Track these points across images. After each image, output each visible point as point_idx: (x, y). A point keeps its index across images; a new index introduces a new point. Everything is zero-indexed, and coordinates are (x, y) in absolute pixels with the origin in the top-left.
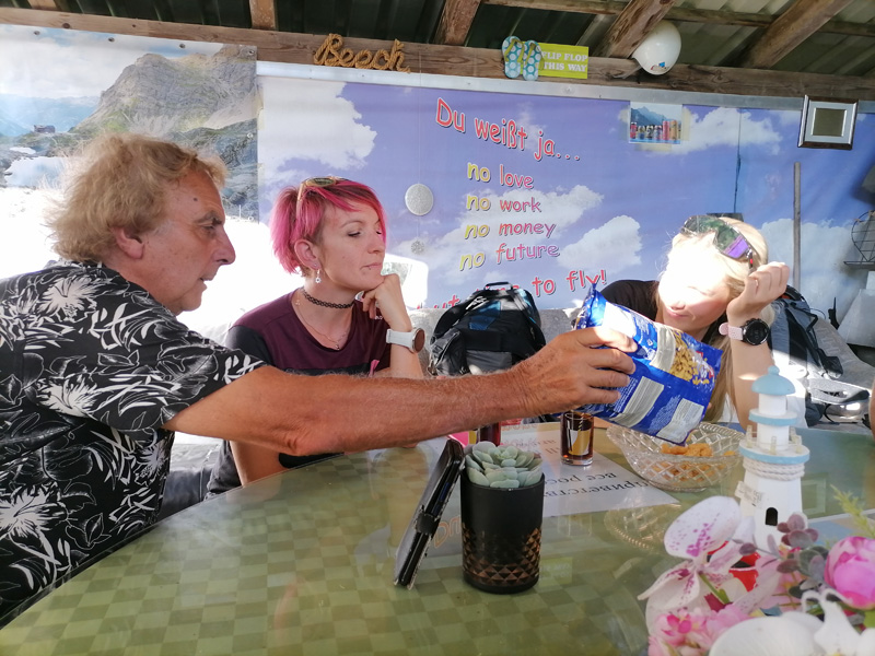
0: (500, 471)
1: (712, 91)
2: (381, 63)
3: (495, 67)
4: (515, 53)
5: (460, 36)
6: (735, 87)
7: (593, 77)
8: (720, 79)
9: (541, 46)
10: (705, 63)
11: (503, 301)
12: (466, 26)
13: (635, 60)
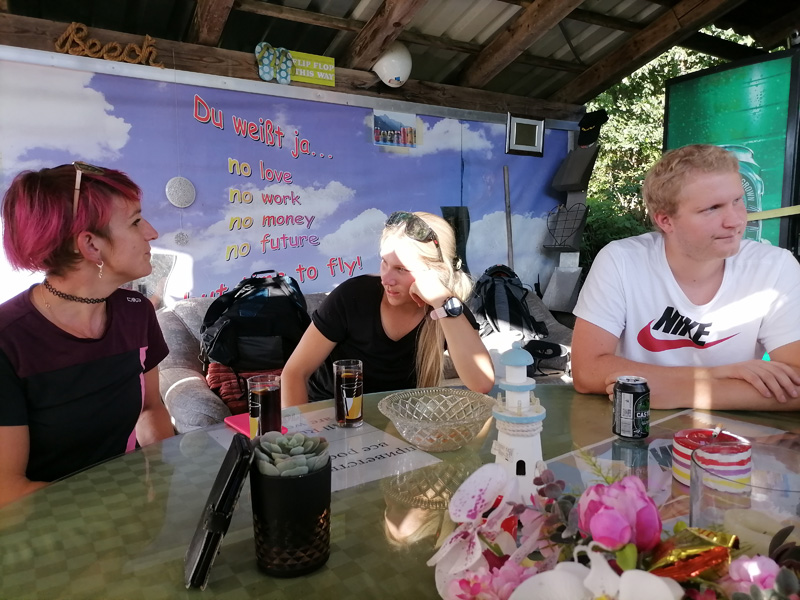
0: (290, 460)
1: (439, 104)
2: (132, 57)
3: (249, 70)
4: (268, 58)
5: (213, 38)
6: (455, 103)
7: (339, 86)
8: (444, 94)
9: (291, 54)
10: (431, 80)
11: (270, 288)
12: (218, 29)
13: (375, 74)
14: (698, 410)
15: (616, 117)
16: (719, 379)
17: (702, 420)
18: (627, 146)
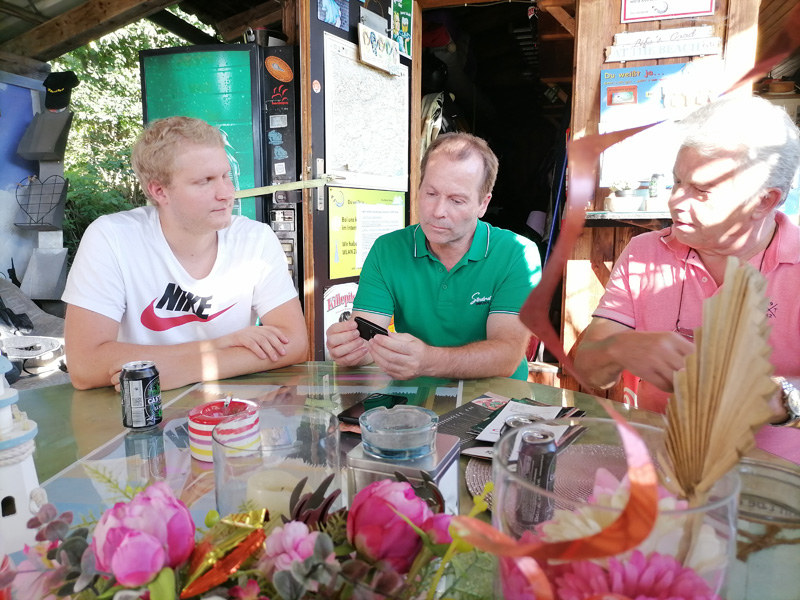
14: (207, 382)
15: (88, 84)
16: (222, 349)
17: (212, 392)
18: (104, 117)
